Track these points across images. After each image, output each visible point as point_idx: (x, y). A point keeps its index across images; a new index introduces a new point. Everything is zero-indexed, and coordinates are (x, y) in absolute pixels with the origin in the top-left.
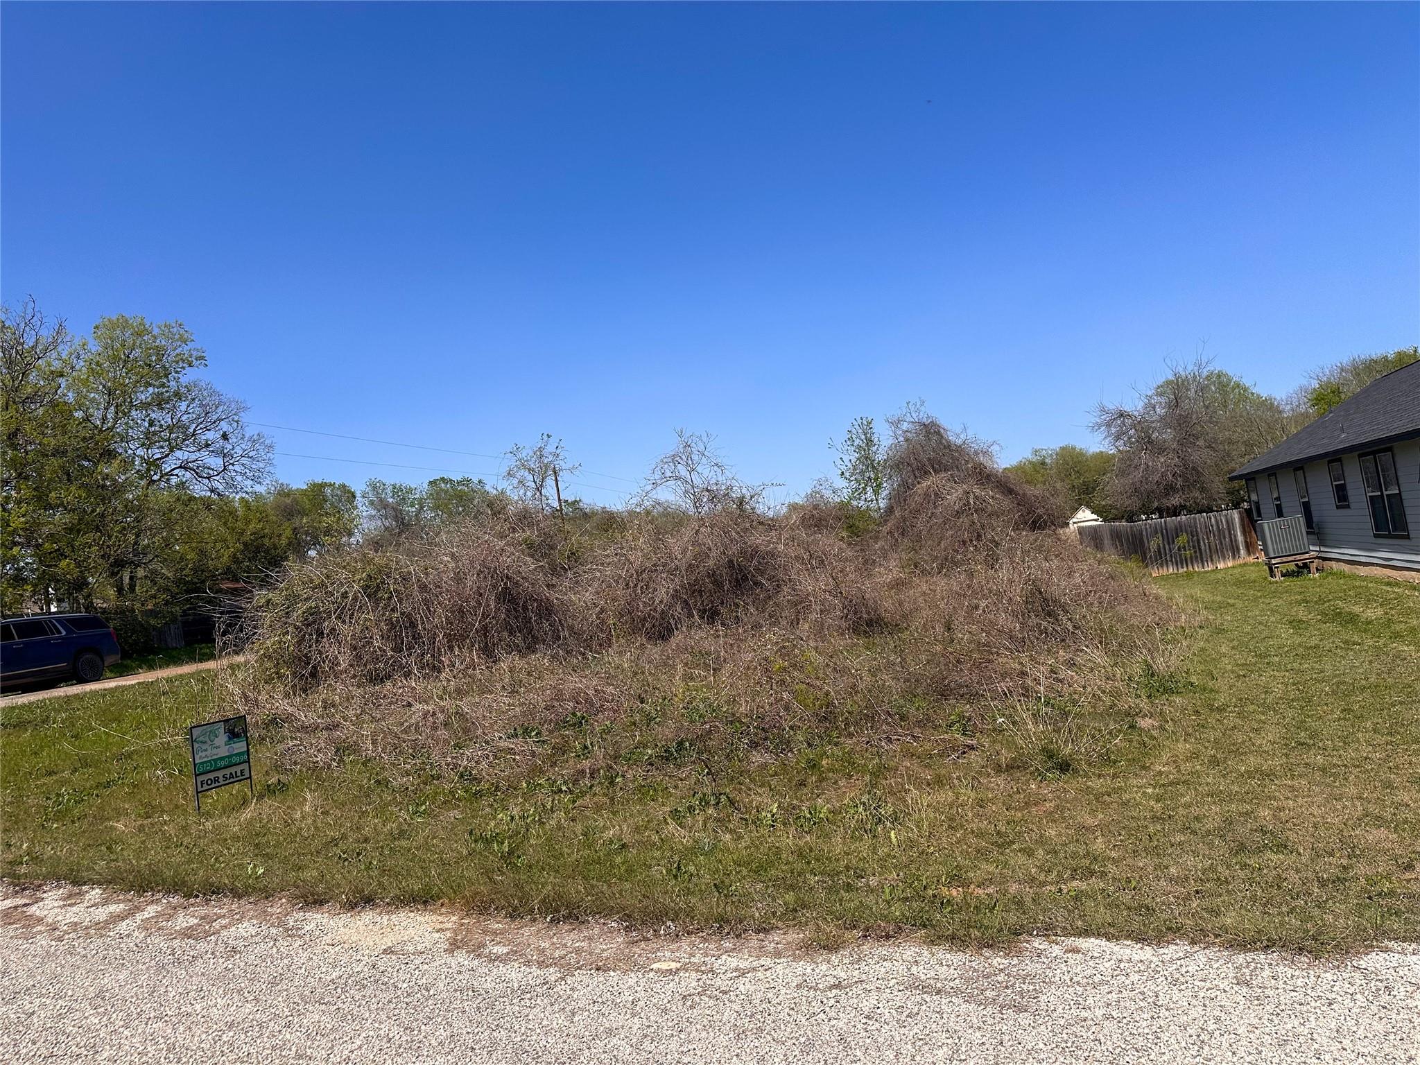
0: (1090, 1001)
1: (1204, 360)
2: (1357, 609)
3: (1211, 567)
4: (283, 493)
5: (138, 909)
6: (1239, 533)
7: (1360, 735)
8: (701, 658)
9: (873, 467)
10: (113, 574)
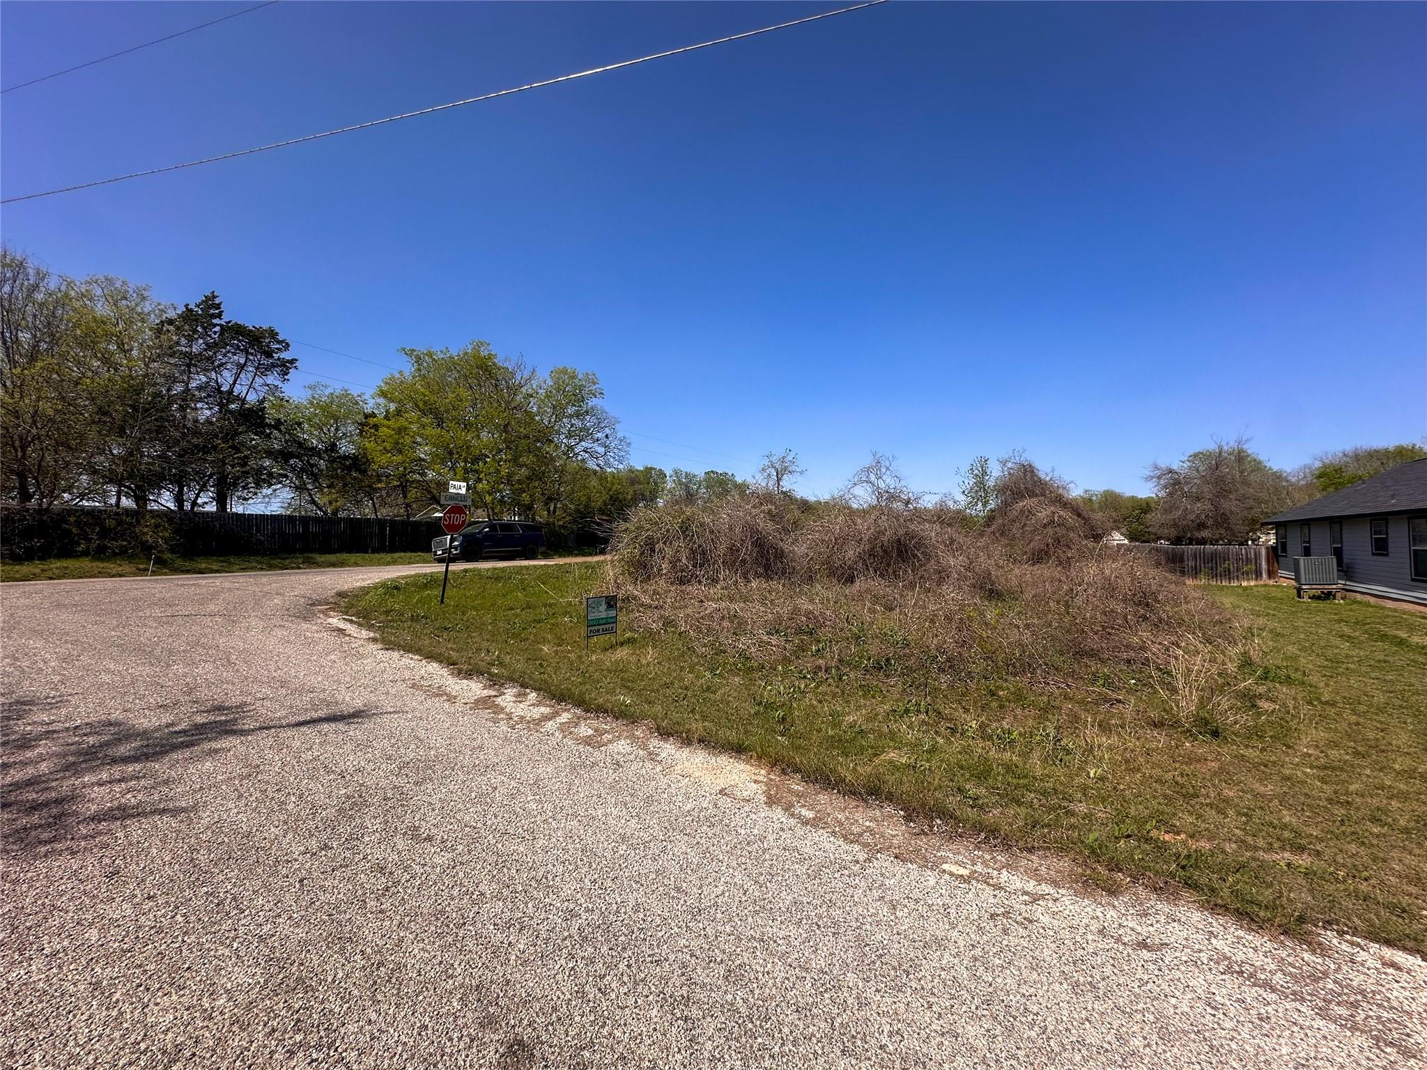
6: (1264, 563)
9: (984, 490)
10: (546, 504)
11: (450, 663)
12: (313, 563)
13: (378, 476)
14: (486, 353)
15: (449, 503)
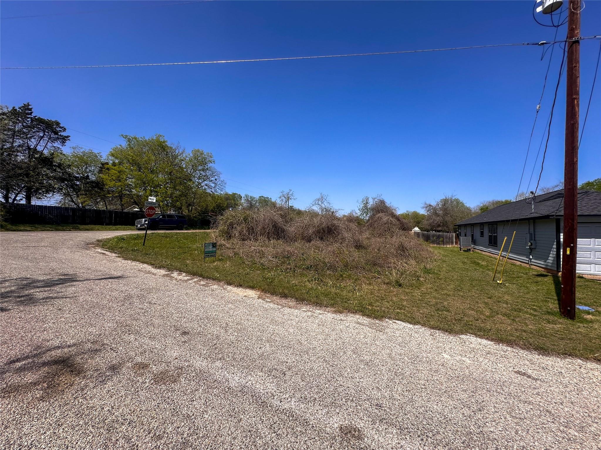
0: (396, 333)
1: (454, 195)
2: (480, 262)
3: (445, 246)
4: (227, 194)
5: (193, 279)
6: (454, 239)
7: (473, 290)
8: (318, 248)
9: (367, 209)
10: (188, 207)
11: (152, 264)
12: (78, 229)
13: (108, 191)
14: (162, 140)
15: (148, 205)
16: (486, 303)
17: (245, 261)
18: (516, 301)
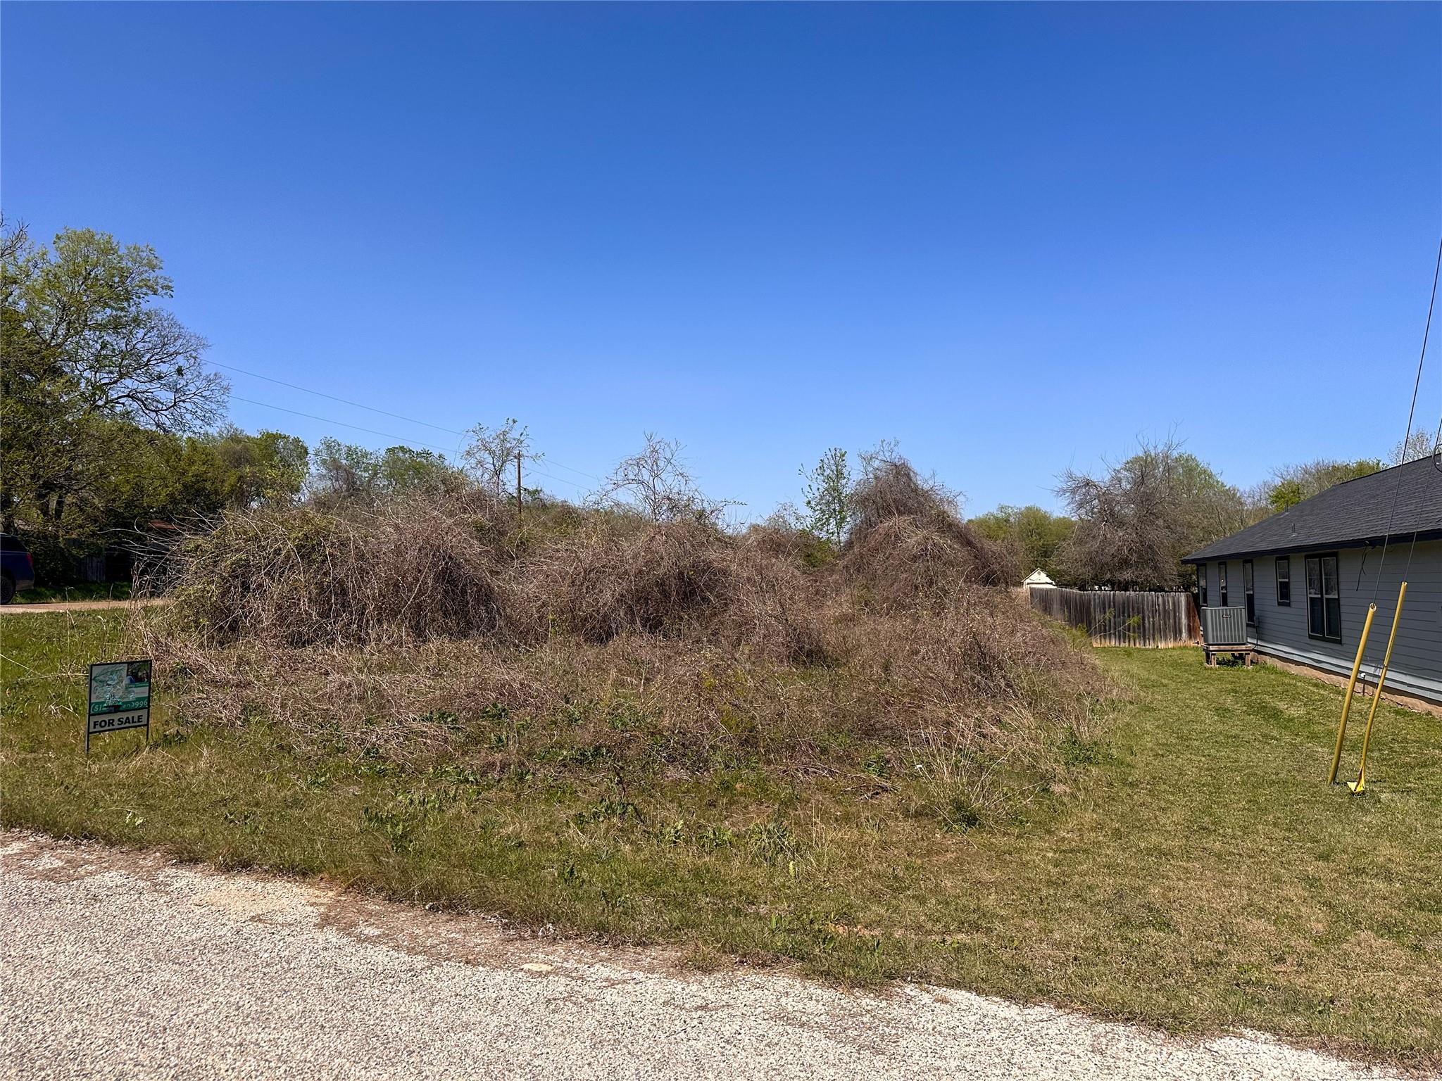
0: (947, 1051)
1: (1175, 442)
2: (1282, 705)
3: (1151, 645)
6: (1183, 617)
7: (1260, 827)
8: (635, 666)
9: (839, 500)
10: (41, 496)
16: (1312, 882)
17: (291, 740)
18: (1421, 864)
